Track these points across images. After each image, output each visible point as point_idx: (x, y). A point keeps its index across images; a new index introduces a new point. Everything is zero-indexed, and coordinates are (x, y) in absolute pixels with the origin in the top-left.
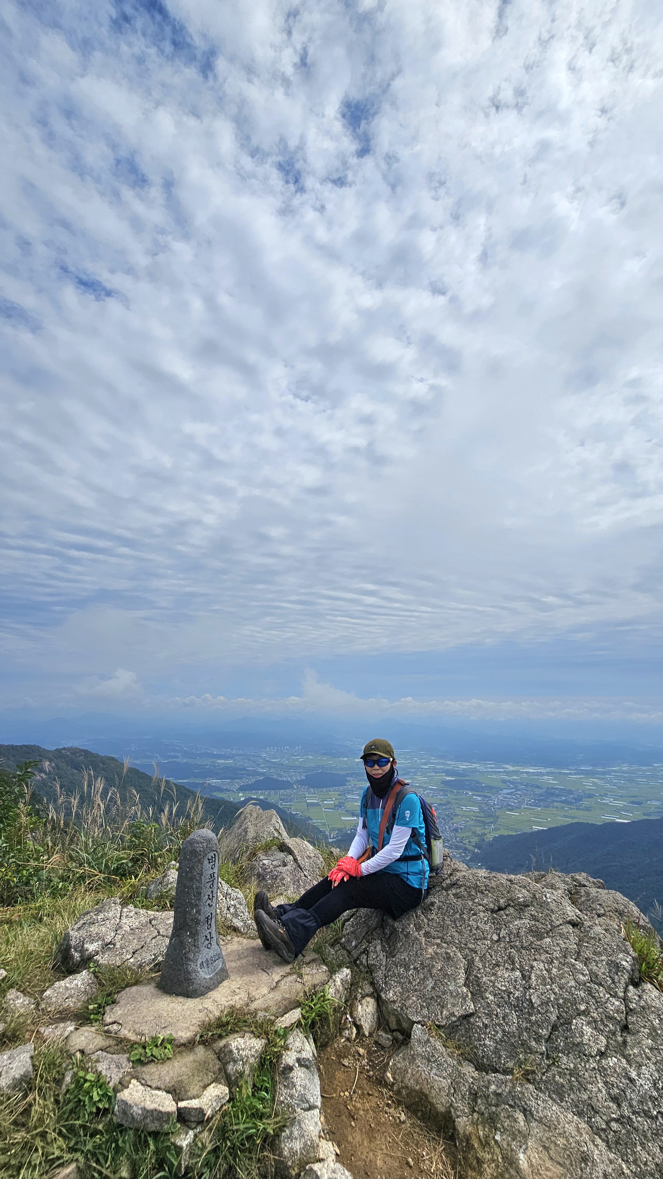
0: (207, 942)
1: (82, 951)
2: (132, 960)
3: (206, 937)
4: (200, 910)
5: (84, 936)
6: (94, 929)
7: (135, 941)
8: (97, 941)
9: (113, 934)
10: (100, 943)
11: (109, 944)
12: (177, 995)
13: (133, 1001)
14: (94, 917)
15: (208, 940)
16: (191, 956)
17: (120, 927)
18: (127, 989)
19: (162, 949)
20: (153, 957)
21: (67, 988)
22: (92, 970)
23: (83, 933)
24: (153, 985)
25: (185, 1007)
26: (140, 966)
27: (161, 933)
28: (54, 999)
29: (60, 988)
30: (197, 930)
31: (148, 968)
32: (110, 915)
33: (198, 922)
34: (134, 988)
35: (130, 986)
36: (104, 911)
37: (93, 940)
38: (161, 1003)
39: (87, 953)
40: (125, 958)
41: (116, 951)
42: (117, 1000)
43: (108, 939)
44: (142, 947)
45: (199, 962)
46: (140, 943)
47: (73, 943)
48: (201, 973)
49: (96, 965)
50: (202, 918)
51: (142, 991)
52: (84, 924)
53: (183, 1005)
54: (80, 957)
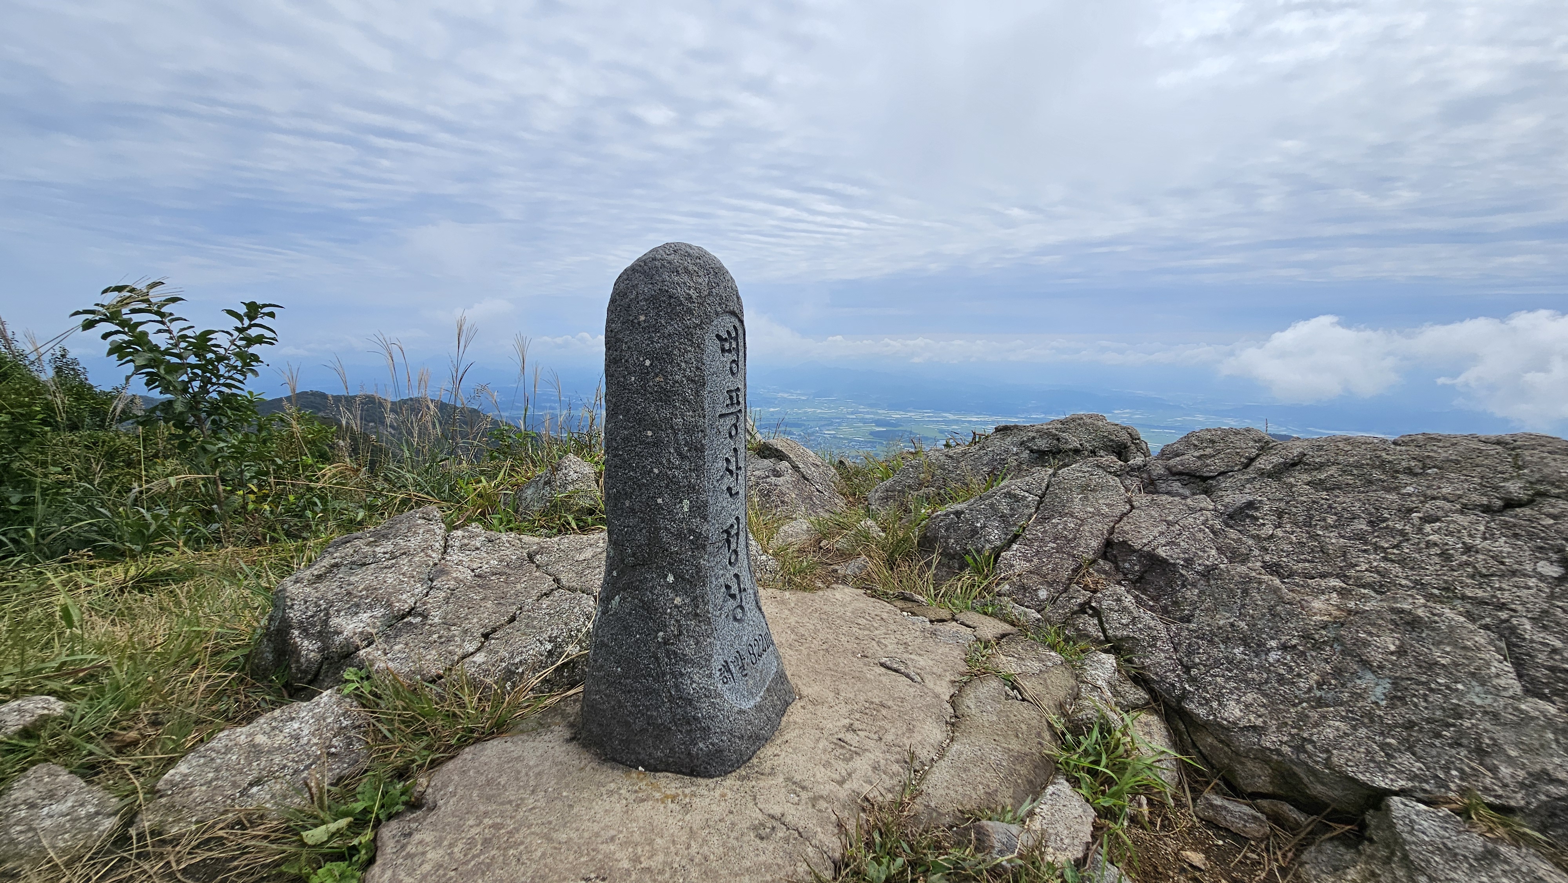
0: (731, 604)
1: (325, 634)
2: (480, 658)
3: (728, 587)
4: (706, 504)
5: (330, 595)
6: (361, 579)
7: (489, 604)
8: (371, 607)
9: (420, 589)
10: (379, 612)
11: (409, 613)
12: (652, 768)
13: (489, 799)
14: (366, 549)
15: (733, 596)
16: (688, 648)
17: (443, 572)
18: (468, 753)
19: (574, 625)
20: (549, 646)
21: (255, 751)
22: (351, 687)
23: (330, 588)
24: (560, 731)
25: (695, 819)
26: (509, 674)
27: (564, 581)
28: (199, 792)
29: (228, 750)
30: (699, 569)
31: (535, 682)
32: (414, 543)
33: (699, 543)
34: (493, 749)
35: (478, 740)
36: (395, 537)
37: (357, 605)
38: (598, 807)
39: (338, 639)
40: (460, 652)
41: (431, 633)
42: (429, 798)
43: (405, 602)
44: (512, 619)
45: (717, 664)
46: (503, 609)
47: (294, 615)
48: (727, 695)
49: (363, 673)
50: (712, 530)
51: (519, 759)
52: (336, 565)
53: (686, 808)
54: (321, 650)
